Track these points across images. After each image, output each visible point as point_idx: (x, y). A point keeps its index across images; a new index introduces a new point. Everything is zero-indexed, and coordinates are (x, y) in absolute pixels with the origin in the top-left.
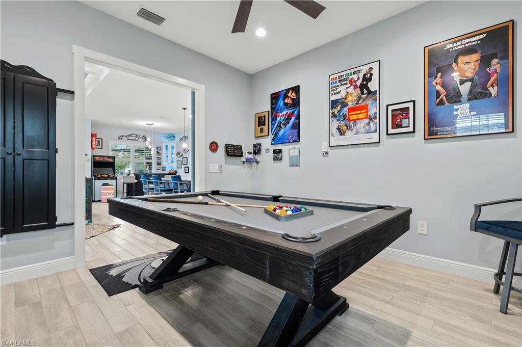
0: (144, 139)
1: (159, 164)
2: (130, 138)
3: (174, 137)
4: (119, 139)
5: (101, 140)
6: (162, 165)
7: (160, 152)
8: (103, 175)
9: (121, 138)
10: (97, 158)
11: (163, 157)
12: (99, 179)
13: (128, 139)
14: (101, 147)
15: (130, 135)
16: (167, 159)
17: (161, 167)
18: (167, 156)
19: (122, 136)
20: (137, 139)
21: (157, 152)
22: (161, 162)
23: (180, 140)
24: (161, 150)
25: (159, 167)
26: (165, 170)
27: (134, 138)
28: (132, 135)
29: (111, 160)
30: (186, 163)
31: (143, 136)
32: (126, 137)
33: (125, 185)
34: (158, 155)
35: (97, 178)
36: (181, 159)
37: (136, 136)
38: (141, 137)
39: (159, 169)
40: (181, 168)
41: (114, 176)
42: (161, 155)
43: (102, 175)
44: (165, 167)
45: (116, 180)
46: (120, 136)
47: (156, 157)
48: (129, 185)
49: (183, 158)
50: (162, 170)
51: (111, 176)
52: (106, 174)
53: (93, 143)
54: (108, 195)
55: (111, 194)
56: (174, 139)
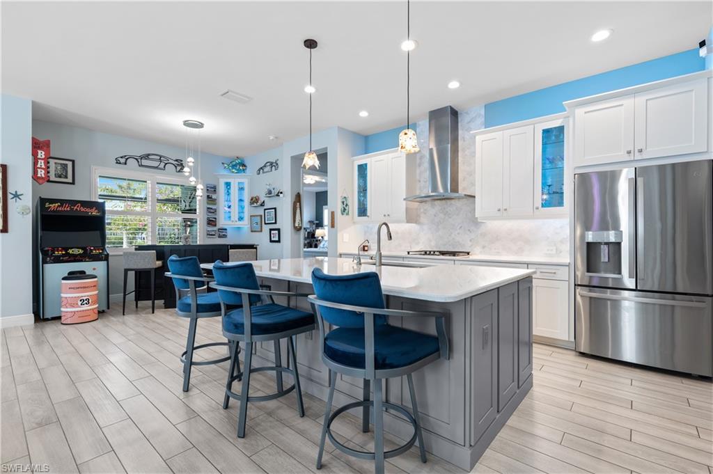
0: (179, 168)
1: (211, 222)
2: (145, 162)
3: (244, 165)
5: (70, 164)
6: (219, 226)
7: (214, 197)
8: (70, 251)
9: (123, 160)
10: (53, 206)
11: (221, 207)
12: (58, 260)
13: (141, 166)
14: (69, 180)
15: (147, 157)
16: (230, 212)
17: (215, 229)
18: (229, 207)
19: (127, 158)
20: (162, 165)
22: (215, 218)
23: (259, 170)
24: (215, 193)
25: (211, 229)
26: (225, 236)
27: (156, 164)
28: (150, 157)
29: (95, 213)
30: (274, 222)
31: (177, 160)
32: (136, 159)
33: (131, 275)
34: (208, 204)
35: (52, 258)
36: (260, 211)
37: (160, 158)
38: (170, 161)
39: (212, 235)
40: (261, 231)
41: (101, 251)
42: (215, 204)
43: (66, 249)
44: (226, 229)
45: (105, 262)
46: (121, 157)
47: (206, 209)
48: (141, 275)
49: (265, 210)
50: (219, 237)
51: (91, 251)
52: (78, 248)
53: (39, 166)
54: (80, 303)
55: (90, 301)
56: (244, 170)
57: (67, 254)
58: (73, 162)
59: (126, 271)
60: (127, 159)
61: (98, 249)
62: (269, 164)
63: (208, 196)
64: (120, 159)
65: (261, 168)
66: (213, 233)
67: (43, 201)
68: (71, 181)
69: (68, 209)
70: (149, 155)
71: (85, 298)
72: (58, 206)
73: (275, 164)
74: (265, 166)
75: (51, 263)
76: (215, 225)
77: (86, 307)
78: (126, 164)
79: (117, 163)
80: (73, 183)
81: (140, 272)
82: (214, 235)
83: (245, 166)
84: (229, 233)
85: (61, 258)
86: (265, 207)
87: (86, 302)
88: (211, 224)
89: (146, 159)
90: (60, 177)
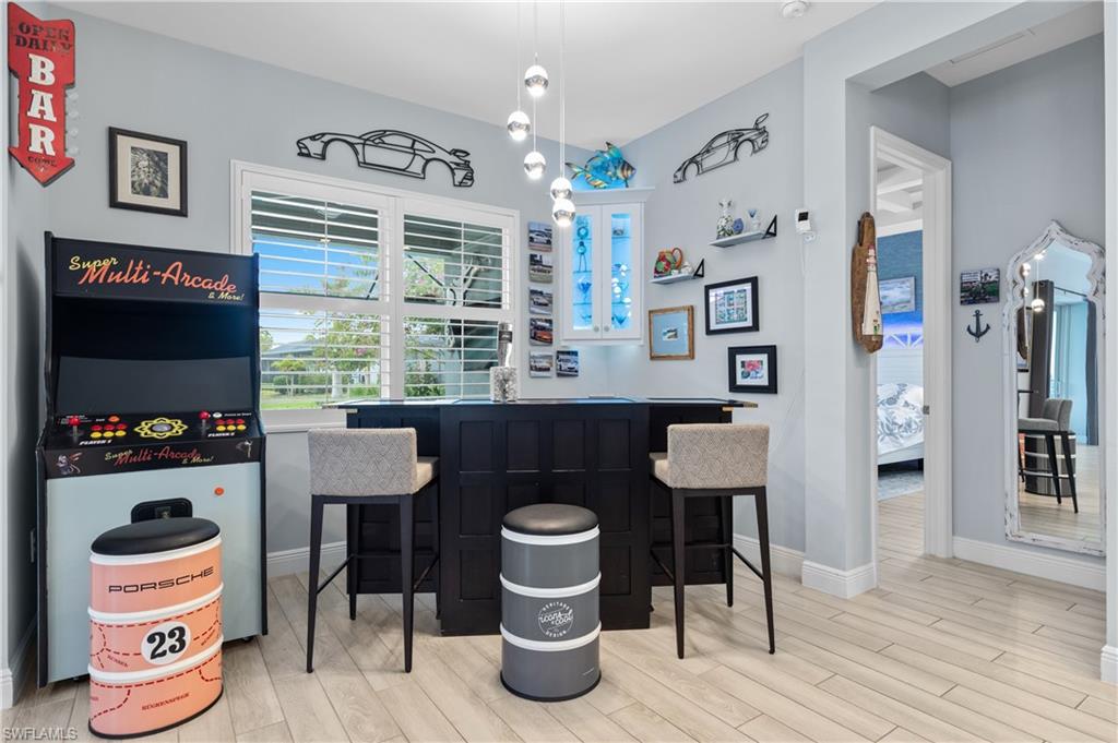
0: (460, 174)
1: (540, 333)
2: (374, 155)
3: (626, 166)
4: (304, 153)
5: (173, 152)
6: (559, 344)
7: (547, 259)
8: (144, 430)
9: (315, 147)
10: (96, 269)
11: (565, 288)
13: (364, 164)
14: (173, 202)
15: (378, 138)
16: (587, 304)
17: (551, 351)
18: (586, 287)
19: (327, 140)
20: (417, 166)
21: (534, 260)
22: (550, 321)
23: (683, 169)
24: (549, 250)
25: (540, 351)
26: (572, 373)
27: (401, 160)
28: (386, 139)
29: (226, 292)
30: (749, 323)
31: (454, 152)
32: (352, 145)
33: (336, 517)
34: (533, 280)
35: (77, 456)
36: (692, 295)
37: (414, 144)
38: (439, 154)
39: (541, 369)
40: (692, 356)
41: (242, 427)
42: (549, 281)
43: (131, 421)
44: (575, 353)
45: (256, 465)
46: (313, 138)
47: (527, 294)
48: (368, 517)
49: (708, 288)
50: (559, 375)
51: (213, 423)
52: (171, 416)
53: (34, 112)
54: (147, 649)
55: (187, 638)
56: (626, 179)
57: (132, 440)
58: (183, 146)
59: (319, 502)
60: (327, 144)
61: (235, 421)
62: (724, 139)
63: (532, 257)
64: (307, 142)
65: (693, 160)
66: (544, 364)
67: (58, 249)
68: (177, 207)
69: (144, 279)
70: (384, 133)
71: (165, 628)
72: (112, 268)
73: (751, 135)
74: (708, 150)
75: (75, 474)
76: (550, 342)
77: (171, 665)
78: (323, 157)
79: (301, 154)
80: (182, 212)
81: (362, 507)
82: (548, 369)
83: (630, 168)
84: (583, 363)
85: (108, 456)
86: (707, 281)
87: (169, 642)
88: (540, 339)
89: (376, 145)
90: (147, 192)
